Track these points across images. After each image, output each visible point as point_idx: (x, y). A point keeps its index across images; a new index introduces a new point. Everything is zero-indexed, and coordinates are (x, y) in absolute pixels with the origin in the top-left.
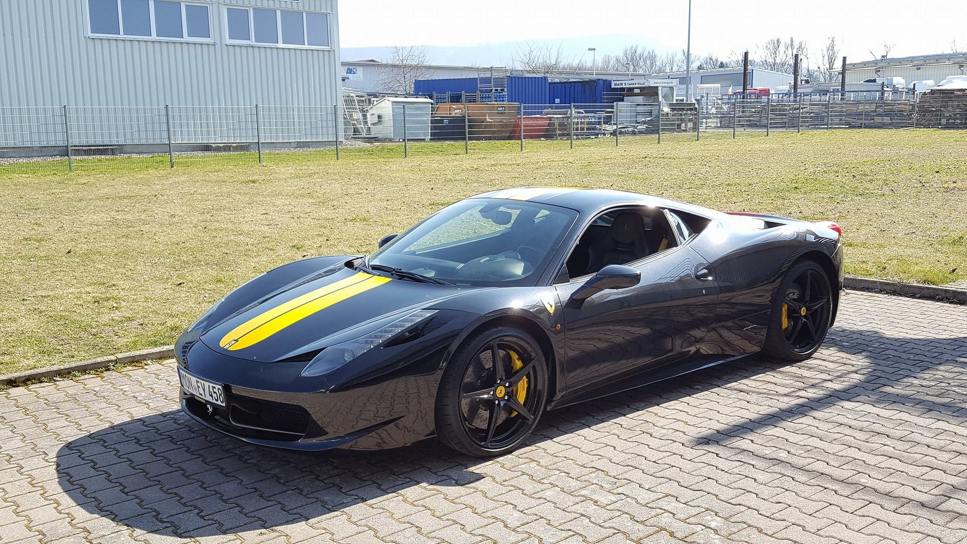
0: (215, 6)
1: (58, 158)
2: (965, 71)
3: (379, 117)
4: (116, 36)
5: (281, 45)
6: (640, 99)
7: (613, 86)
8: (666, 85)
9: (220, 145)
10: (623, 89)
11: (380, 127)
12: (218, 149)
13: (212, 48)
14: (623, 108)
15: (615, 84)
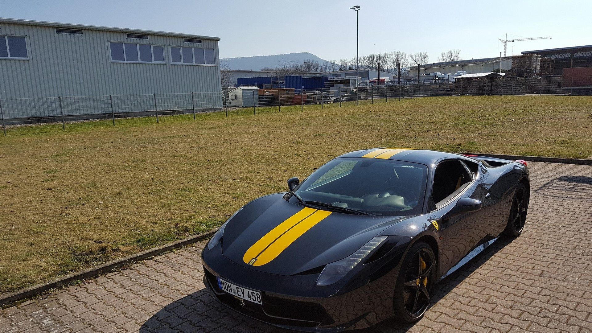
0: (166, 47)
1: (100, 119)
2: (464, 69)
3: (236, 96)
4: (123, 61)
5: (195, 64)
6: (342, 85)
7: (329, 80)
8: (353, 78)
9: (171, 111)
10: (333, 81)
11: (236, 101)
12: (170, 113)
13: (165, 66)
14: (334, 89)
15: (330, 79)
